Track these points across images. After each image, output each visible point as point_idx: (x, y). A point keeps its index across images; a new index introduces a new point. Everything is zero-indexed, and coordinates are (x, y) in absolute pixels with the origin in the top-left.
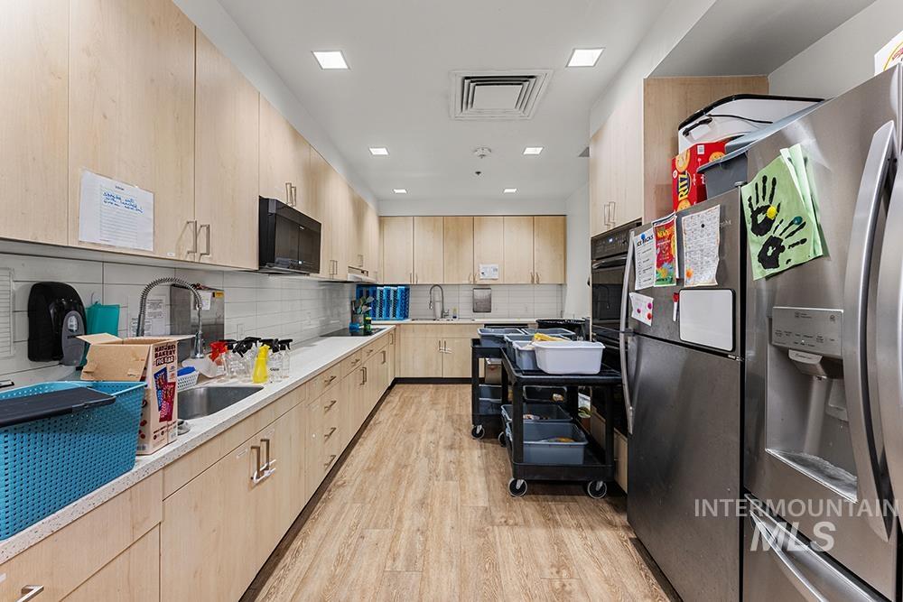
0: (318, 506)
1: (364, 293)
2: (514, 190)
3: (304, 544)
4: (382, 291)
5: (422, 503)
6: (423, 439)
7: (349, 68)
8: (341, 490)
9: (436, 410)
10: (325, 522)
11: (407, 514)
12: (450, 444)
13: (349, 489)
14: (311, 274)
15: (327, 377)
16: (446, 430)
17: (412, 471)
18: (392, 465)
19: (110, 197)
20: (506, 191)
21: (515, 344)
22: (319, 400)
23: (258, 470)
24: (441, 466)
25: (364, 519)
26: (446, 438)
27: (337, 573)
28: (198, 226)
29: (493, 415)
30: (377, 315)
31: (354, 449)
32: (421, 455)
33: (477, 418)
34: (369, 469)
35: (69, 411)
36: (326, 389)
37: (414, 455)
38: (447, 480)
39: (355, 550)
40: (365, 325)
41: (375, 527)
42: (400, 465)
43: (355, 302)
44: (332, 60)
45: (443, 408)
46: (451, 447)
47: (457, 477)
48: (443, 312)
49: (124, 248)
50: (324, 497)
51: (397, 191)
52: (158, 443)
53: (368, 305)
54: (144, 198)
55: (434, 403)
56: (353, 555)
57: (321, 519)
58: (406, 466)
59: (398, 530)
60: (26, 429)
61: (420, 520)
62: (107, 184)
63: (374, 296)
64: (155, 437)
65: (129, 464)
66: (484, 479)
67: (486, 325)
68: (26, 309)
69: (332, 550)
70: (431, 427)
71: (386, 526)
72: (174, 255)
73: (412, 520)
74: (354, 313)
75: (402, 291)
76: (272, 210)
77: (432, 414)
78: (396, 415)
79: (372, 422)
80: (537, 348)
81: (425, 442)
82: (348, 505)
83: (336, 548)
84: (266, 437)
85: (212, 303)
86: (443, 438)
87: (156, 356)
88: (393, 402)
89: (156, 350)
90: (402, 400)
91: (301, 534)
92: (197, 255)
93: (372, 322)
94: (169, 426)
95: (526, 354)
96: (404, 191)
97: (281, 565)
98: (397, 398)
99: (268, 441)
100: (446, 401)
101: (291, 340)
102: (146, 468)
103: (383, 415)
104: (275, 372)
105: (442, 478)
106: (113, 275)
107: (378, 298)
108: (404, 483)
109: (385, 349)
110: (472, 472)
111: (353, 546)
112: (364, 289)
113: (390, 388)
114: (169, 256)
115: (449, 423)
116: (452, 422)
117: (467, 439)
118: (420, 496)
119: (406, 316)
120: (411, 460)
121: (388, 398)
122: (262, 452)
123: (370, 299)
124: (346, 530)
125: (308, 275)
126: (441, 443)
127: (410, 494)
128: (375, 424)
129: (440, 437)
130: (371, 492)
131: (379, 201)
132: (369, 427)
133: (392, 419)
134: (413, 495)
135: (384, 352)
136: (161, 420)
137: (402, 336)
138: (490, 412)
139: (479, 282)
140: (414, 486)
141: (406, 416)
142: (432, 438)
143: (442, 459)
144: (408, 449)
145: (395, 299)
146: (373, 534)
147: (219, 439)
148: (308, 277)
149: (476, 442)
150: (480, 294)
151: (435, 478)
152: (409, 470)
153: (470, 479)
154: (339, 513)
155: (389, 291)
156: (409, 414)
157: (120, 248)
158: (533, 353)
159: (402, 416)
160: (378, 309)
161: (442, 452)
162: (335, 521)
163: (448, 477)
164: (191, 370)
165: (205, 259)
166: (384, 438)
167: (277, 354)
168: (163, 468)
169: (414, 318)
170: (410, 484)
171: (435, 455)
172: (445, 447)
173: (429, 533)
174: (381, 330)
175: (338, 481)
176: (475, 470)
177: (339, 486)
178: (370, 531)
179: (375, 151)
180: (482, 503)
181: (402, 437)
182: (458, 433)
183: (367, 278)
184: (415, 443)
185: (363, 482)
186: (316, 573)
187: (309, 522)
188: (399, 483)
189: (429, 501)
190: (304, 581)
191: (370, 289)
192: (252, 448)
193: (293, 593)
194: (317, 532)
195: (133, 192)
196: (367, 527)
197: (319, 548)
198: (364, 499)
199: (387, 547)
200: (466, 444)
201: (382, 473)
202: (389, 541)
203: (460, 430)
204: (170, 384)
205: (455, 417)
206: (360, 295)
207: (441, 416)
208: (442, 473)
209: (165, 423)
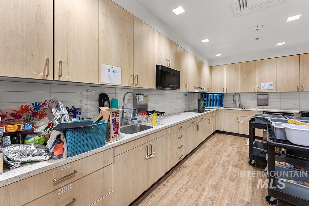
0: (174, 172)
1: (204, 97)
2: (284, 43)
3: (167, 184)
4: (211, 96)
5: (215, 187)
6: (223, 159)
7: (186, 11)
8: (184, 169)
9: (232, 147)
10: (175, 179)
11: (207, 189)
12: (236, 164)
13: (187, 169)
14: (177, 90)
15: (180, 126)
16: (236, 158)
17: (214, 171)
18: (206, 165)
19: (109, 70)
20: (278, 44)
21: (273, 124)
22: (175, 134)
23: (148, 155)
24: (228, 174)
25: (188, 184)
26: (234, 161)
27: (174, 200)
28: (135, 76)
29: (262, 157)
30: (209, 105)
31: (193, 155)
32: (220, 165)
33: (251, 156)
34: (196, 164)
35: (80, 128)
36: (179, 131)
37: (217, 164)
38: (230, 181)
39: (183, 194)
40: (203, 108)
41: (192, 189)
42: (209, 166)
43: (199, 99)
44: (179, 11)
45: (236, 147)
46: (236, 166)
47: (236, 181)
48: (240, 104)
49: (113, 84)
50: (177, 169)
51: (217, 55)
52: (113, 140)
53: (205, 101)
54: (119, 69)
55: (232, 144)
56: (181, 196)
57: (175, 177)
58: (212, 168)
59: (201, 194)
60: (73, 131)
61: (212, 194)
62: (108, 67)
63: (208, 98)
64: (112, 138)
65: (103, 144)
66: (251, 187)
67: (264, 112)
68: (98, 100)
69: (175, 190)
70: (228, 154)
71: (197, 190)
72: (127, 85)
73: (208, 192)
74: (199, 104)
75: (219, 96)
76: (160, 68)
77: (230, 149)
78: (213, 145)
79: (202, 146)
80: (286, 127)
81: (224, 160)
82: (185, 175)
83: (176, 190)
84: (152, 144)
85: (144, 99)
86: (233, 161)
87: (112, 114)
88: (213, 140)
89: (112, 113)
90: (218, 140)
91: (167, 180)
92: (135, 85)
93: (206, 107)
94: (117, 135)
95: (280, 130)
96: (220, 55)
97: (158, 188)
98: (216, 138)
99: (152, 145)
100: (238, 144)
101: (164, 112)
102: (108, 146)
103: (207, 144)
104: (158, 123)
105: (228, 179)
106: (118, 91)
107: (209, 98)
108: (209, 175)
109: (210, 118)
110: (245, 182)
111: (182, 193)
112: (204, 95)
113: (213, 134)
114: (126, 85)
115: (238, 155)
116: (239, 155)
117: (246, 165)
118: (215, 183)
119: (221, 106)
120: (215, 166)
121: (212, 138)
122: (149, 149)
123: (206, 99)
124: (182, 185)
125: (176, 90)
126: (231, 163)
127: (211, 181)
128: (204, 147)
129: (232, 160)
130: (195, 174)
131: (210, 61)
132: (201, 148)
133: (211, 146)
134: (212, 182)
135: (209, 120)
136: (114, 133)
137: (219, 114)
138: (260, 155)
139: (260, 91)
140: (213, 178)
141: (217, 147)
142: (227, 159)
143: (230, 170)
144: (215, 161)
145: (216, 99)
146: (191, 191)
147: (133, 142)
148: (176, 91)
149: (251, 167)
150: (261, 97)
151: (224, 178)
152: (213, 170)
153: (243, 184)
154: (181, 177)
155: (213, 96)
156: (219, 146)
157: (112, 84)
158: (283, 130)
159: (216, 146)
160: (209, 103)
161: (230, 167)
162: (179, 180)
163: (231, 179)
164: (136, 119)
165: (137, 86)
166: (206, 154)
167: (159, 117)
168: (114, 147)
169: (226, 107)
170: (212, 176)
171: (227, 167)
172: (233, 165)
173: (215, 202)
174: (208, 111)
175: (184, 165)
176: (247, 181)
177: (184, 167)
178: (190, 189)
179: (204, 41)
180: (247, 199)
181: (213, 155)
182: (242, 160)
183: (204, 91)
184: (219, 160)
185: (193, 169)
186: (167, 196)
187: (170, 176)
188: (207, 174)
189: (219, 187)
190: (163, 197)
191: (206, 95)
192: (146, 146)
193: (158, 200)
194: (172, 181)
195: (114, 68)
196: (190, 187)
197: (171, 187)
198: (191, 176)
199: (195, 199)
200: (245, 167)
201: (201, 167)
202: (196, 197)
203: (243, 159)
204: (117, 123)
205: (242, 153)
206: (202, 97)
207: (235, 150)
208: (228, 176)
209: (116, 134)
